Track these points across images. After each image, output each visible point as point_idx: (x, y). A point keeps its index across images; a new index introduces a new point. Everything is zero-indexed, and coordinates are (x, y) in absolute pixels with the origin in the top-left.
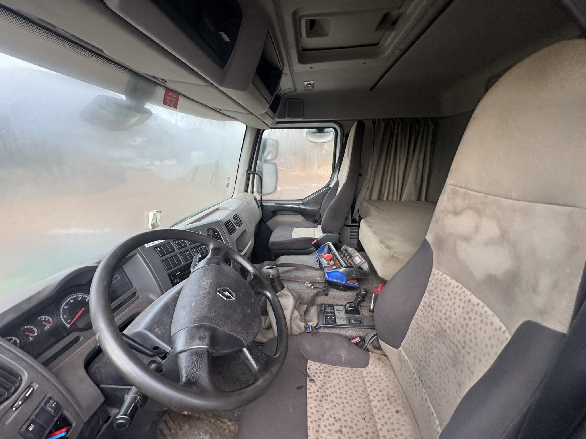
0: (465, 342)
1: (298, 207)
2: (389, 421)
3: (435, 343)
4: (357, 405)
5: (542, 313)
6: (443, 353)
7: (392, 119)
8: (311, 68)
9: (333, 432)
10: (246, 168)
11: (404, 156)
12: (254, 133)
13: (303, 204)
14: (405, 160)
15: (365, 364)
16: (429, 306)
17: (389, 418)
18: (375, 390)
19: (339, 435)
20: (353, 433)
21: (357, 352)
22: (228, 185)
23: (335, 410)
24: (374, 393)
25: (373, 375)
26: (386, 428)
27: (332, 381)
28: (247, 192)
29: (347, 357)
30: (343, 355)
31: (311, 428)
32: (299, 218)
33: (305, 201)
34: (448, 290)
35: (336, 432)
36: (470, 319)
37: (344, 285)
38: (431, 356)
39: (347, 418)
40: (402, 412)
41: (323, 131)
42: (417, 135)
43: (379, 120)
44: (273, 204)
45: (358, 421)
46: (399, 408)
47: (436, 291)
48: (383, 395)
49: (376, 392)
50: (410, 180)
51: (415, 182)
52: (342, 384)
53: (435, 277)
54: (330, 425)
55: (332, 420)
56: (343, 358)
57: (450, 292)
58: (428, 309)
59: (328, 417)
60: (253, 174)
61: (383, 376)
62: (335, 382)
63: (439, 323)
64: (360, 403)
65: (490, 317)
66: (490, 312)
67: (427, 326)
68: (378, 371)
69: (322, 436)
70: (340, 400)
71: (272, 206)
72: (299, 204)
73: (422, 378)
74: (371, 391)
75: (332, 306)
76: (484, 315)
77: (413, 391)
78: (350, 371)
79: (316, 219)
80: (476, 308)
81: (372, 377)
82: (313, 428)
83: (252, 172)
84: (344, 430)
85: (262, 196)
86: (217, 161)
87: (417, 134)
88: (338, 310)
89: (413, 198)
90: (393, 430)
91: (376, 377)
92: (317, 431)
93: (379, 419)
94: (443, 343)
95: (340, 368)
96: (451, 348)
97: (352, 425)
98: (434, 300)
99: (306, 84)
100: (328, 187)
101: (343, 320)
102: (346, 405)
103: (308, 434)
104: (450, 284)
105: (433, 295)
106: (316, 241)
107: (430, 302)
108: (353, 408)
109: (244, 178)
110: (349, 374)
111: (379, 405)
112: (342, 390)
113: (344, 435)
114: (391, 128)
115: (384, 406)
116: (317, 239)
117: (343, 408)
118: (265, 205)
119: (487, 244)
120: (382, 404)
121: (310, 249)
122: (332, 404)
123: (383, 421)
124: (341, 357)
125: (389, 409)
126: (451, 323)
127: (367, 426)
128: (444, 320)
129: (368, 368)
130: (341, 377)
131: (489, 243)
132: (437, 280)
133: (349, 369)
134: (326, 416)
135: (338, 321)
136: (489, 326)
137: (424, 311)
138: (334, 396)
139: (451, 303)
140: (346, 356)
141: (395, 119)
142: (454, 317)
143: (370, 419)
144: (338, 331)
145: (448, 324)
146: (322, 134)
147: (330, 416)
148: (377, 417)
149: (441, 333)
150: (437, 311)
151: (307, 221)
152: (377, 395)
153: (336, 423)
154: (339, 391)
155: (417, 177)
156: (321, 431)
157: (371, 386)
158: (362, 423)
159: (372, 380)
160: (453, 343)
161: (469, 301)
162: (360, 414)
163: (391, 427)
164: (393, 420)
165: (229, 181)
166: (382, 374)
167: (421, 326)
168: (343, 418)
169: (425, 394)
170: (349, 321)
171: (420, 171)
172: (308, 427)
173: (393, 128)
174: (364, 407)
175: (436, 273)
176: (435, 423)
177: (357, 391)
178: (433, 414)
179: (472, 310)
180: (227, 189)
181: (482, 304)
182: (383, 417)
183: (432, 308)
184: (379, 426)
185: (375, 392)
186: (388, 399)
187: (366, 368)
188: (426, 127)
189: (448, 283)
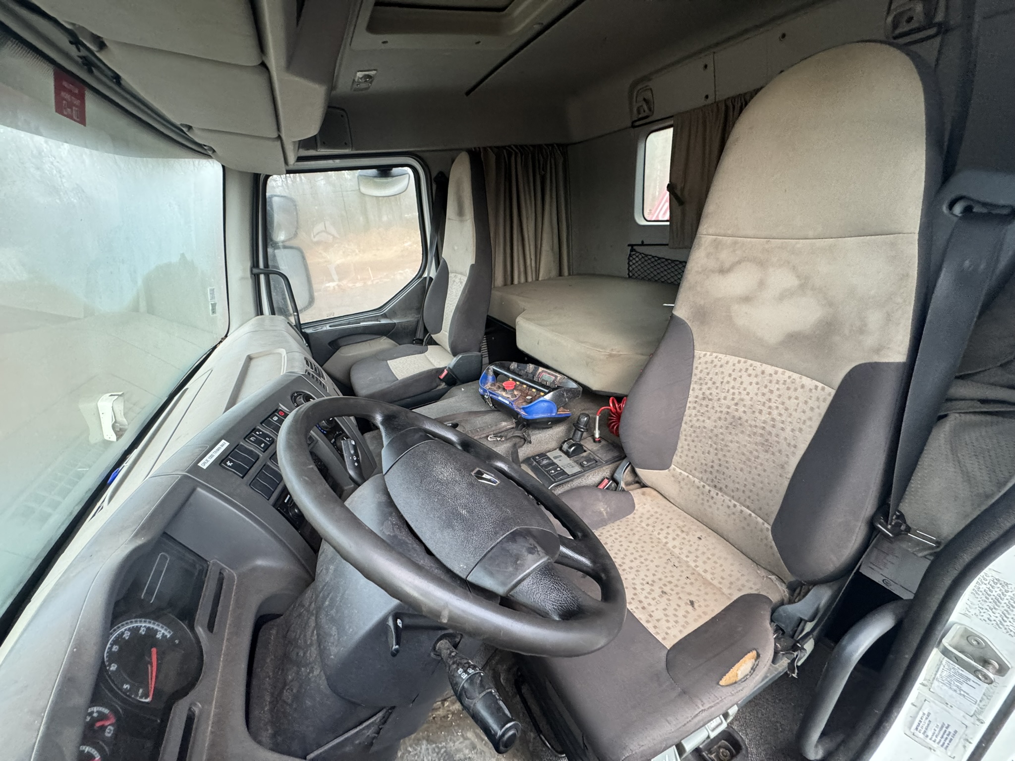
0: (773, 420)
1: (379, 323)
2: (699, 553)
3: (730, 438)
4: (657, 556)
5: (878, 350)
6: (746, 443)
7: (504, 147)
8: (384, 42)
9: (658, 598)
10: (248, 264)
11: (531, 210)
12: (248, 183)
13: (385, 316)
14: (534, 214)
15: (631, 507)
16: (704, 399)
17: (697, 550)
18: (662, 529)
19: (666, 597)
20: (676, 586)
21: (614, 497)
22: (214, 306)
23: (642, 574)
24: (663, 534)
25: (648, 515)
26: (700, 563)
27: (612, 546)
28: (262, 314)
29: (608, 510)
30: (602, 510)
31: (635, 610)
32: (384, 343)
33: (386, 310)
34: (728, 369)
35: (661, 596)
36: (771, 392)
37: (555, 418)
38: (728, 454)
39: (659, 575)
40: (704, 536)
41: (390, 173)
42: (543, 172)
43: (485, 149)
44: (327, 328)
45: (671, 571)
46: (699, 534)
47: (709, 377)
48: (674, 531)
49: (665, 532)
50: (546, 247)
51: (552, 249)
52: (625, 545)
53: (703, 360)
54: (649, 593)
55: (647, 588)
56: (604, 513)
57: (731, 372)
58: (704, 403)
59: (642, 587)
60: (265, 274)
61: (659, 510)
62: (617, 544)
63: (728, 413)
64: (657, 552)
65: (798, 380)
66: (795, 376)
67: (709, 424)
68: (650, 508)
69: (652, 610)
70: (637, 563)
71: (327, 332)
72: (376, 318)
73: (719, 486)
74: (659, 534)
75: (543, 455)
76: (789, 381)
77: (710, 507)
78: (621, 523)
79: (418, 337)
80: (775, 377)
81: (648, 519)
82: (637, 608)
83: (261, 269)
84: (666, 589)
85: (298, 315)
86: (183, 255)
87: (543, 170)
88: (556, 458)
89: (554, 273)
90: (709, 559)
91: (652, 516)
92: (644, 608)
93: (687, 556)
94: (742, 432)
95: (608, 527)
96: (755, 434)
97: (669, 579)
98: (709, 389)
99: (361, 76)
100: (421, 277)
101: (573, 467)
102: (647, 563)
103: (637, 617)
104: (727, 363)
105: (706, 384)
106: (446, 372)
107: (704, 393)
108: (656, 562)
109: (249, 284)
110: (623, 529)
111: (676, 543)
112: (631, 550)
113: (671, 594)
114: (505, 162)
115: (683, 541)
116: (446, 367)
117: (647, 568)
118: (312, 333)
119: (782, 297)
120: (679, 540)
121: (438, 388)
122: (634, 571)
123: (692, 557)
124: (601, 513)
125: (689, 541)
126: (744, 406)
127: (682, 572)
128: (733, 407)
129: (637, 510)
130: (617, 536)
131: (784, 296)
132: (706, 363)
133: (618, 522)
134: (639, 587)
135: (569, 471)
136: (800, 390)
137: (698, 408)
138: (627, 561)
139: (737, 385)
140: (606, 510)
141: (509, 146)
142: (747, 398)
143: (679, 562)
144: (576, 483)
145: (742, 409)
146: (389, 179)
147: (642, 584)
148: (683, 557)
149: (736, 423)
150: (719, 400)
151: (400, 345)
152: (668, 533)
153: (653, 588)
154: (628, 553)
155: (553, 242)
156: (646, 605)
157: (655, 528)
158: (676, 572)
159: (650, 522)
160: (756, 426)
161: (763, 372)
162: (667, 563)
163: (704, 558)
164: (702, 549)
165: (213, 298)
166: (656, 509)
167: (699, 427)
168: (655, 578)
169: (730, 501)
170: (581, 465)
171: (556, 231)
172: (631, 611)
173: (507, 162)
174: (665, 554)
175: (702, 356)
176: (757, 523)
177: (645, 542)
178: (750, 515)
179: (771, 382)
180: (215, 315)
181: (780, 370)
182: (690, 552)
183: (709, 400)
184: (693, 564)
185: (663, 532)
186: (683, 531)
187: (635, 511)
188: (553, 161)
189: (723, 362)
